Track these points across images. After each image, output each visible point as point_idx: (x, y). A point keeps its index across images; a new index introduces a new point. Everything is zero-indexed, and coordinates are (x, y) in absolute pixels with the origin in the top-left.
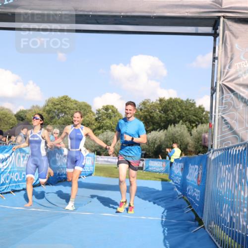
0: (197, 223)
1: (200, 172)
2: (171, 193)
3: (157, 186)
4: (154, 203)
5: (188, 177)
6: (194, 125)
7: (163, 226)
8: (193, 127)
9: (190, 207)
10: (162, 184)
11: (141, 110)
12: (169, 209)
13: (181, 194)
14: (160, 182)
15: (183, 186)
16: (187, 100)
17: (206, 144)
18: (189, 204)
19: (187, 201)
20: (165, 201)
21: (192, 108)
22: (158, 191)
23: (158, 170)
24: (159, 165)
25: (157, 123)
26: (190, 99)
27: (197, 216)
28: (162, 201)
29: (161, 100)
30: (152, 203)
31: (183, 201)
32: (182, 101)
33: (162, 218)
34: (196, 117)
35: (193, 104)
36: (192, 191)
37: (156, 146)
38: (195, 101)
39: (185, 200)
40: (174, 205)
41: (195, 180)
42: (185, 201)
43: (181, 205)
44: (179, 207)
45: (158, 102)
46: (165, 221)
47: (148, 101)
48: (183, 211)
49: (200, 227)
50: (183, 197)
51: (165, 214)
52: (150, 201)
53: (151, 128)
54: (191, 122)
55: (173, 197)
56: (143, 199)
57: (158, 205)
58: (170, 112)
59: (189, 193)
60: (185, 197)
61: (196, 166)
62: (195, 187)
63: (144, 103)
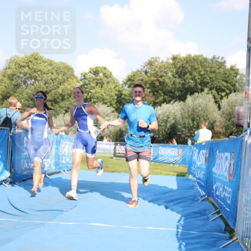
0: (227, 235)
1: (232, 162)
2: (191, 193)
3: (171, 183)
4: (167, 208)
5: (214, 170)
6: (223, 94)
7: (179, 242)
8: (222, 98)
9: (218, 213)
10: (177, 180)
11: (146, 73)
12: (186, 216)
13: (203, 193)
14: (175, 177)
15: (208, 184)
16: (214, 57)
17: (241, 122)
18: (216, 208)
19: (213, 204)
20: (181, 205)
21: (222, 70)
22: (172, 191)
23: (172, 160)
24: (173, 154)
25: (170, 92)
26: (217, 57)
27: (227, 225)
28: (178, 203)
29: (174, 58)
30: (163, 207)
31: (208, 202)
32: (206, 60)
33: (178, 228)
34: (226, 82)
35: (222, 64)
36: (221, 189)
37: (168, 125)
39: (211, 202)
40: (196, 210)
41: (226, 174)
42: (211, 205)
43: (205, 210)
44: (202, 213)
45: (171, 61)
46: (182, 234)
47: (156, 60)
48: (208, 219)
49: (231, 241)
50: (207, 199)
51: (182, 222)
52: (159, 205)
53: (161, 99)
54: (219, 90)
55: (194, 199)
56: (150, 202)
57: (172, 210)
58: (188, 75)
59: (218, 193)
60: (211, 199)
61: (228, 154)
62: (224, 183)
63: (150, 63)
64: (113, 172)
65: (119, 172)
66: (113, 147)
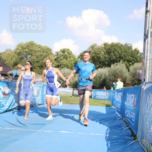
0: (133, 138)
1: (136, 99)
2: (113, 116)
3: (102, 110)
4: (100, 123)
5: (126, 103)
6: (131, 63)
7: (107, 141)
8: (130, 65)
9: (128, 126)
10: (106, 108)
12: (111, 128)
13: (120, 116)
14: (105, 107)
15: (122, 110)
16: (126, 44)
17: (140, 78)
18: (127, 124)
19: (125, 122)
20: (108, 122)
21: (130, 51)
22: (103, 114)
23: (103, 98)
24: (104, 95)
25: (103, 62)
26: (128, 44)
27: (132, 132)
28: (106, 121)
29: (105, 44)
30: (98, 123)
31: (122, 120)
32: (122, 45)
33: (106, 134)
34: (133, 57)
35: (130, 48)
36: (129, 114)
37: (102, 79)
38: (132, 45)
39: (124, 120)
40: (116, 124)
41: (132, 106)
42: (124, 122)
43: (121, 125)
44: (119, 126)
45: (103, 46)
46: (109, 137)
47: (95, 45)
48: (122, 129)
49: (135, 141)
50: (122, 119)
51: (108, 131)
52: (97, 122)
53: (98, 66)
54: (129, 61)
55: (115, 119)
56: (91, 120)
57: (104, 124)
58: (112, 53)
59: (127, 116)
60: (124, 119)
61: (133, 95)
62: (131, 111)
63: (92, 47)
64: (72, 104)
65: (75, 104)
66: (72, 91)
